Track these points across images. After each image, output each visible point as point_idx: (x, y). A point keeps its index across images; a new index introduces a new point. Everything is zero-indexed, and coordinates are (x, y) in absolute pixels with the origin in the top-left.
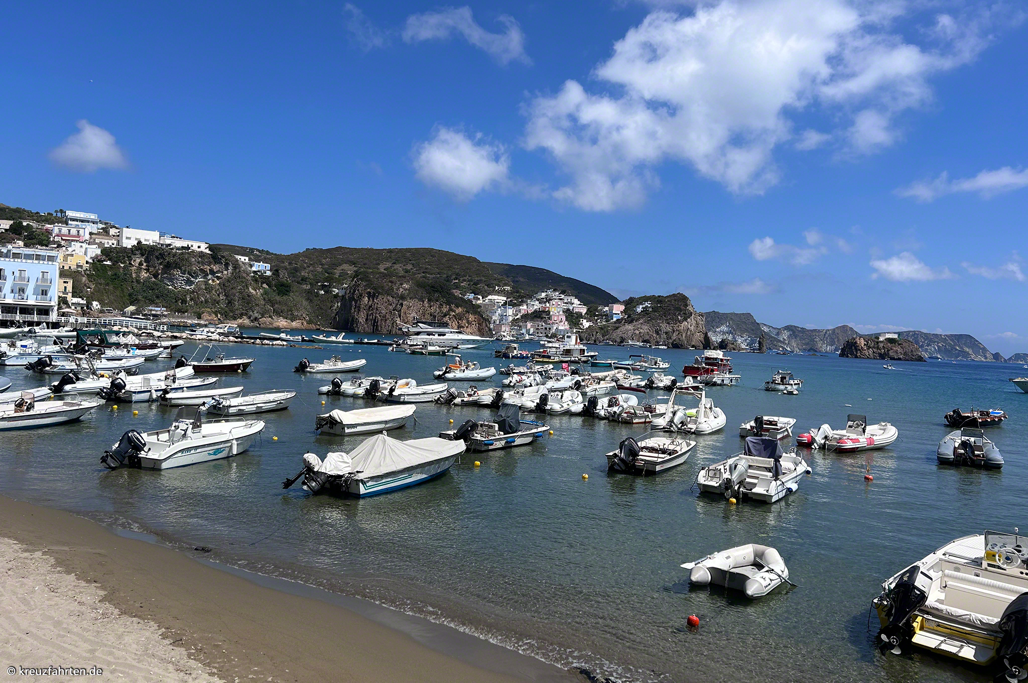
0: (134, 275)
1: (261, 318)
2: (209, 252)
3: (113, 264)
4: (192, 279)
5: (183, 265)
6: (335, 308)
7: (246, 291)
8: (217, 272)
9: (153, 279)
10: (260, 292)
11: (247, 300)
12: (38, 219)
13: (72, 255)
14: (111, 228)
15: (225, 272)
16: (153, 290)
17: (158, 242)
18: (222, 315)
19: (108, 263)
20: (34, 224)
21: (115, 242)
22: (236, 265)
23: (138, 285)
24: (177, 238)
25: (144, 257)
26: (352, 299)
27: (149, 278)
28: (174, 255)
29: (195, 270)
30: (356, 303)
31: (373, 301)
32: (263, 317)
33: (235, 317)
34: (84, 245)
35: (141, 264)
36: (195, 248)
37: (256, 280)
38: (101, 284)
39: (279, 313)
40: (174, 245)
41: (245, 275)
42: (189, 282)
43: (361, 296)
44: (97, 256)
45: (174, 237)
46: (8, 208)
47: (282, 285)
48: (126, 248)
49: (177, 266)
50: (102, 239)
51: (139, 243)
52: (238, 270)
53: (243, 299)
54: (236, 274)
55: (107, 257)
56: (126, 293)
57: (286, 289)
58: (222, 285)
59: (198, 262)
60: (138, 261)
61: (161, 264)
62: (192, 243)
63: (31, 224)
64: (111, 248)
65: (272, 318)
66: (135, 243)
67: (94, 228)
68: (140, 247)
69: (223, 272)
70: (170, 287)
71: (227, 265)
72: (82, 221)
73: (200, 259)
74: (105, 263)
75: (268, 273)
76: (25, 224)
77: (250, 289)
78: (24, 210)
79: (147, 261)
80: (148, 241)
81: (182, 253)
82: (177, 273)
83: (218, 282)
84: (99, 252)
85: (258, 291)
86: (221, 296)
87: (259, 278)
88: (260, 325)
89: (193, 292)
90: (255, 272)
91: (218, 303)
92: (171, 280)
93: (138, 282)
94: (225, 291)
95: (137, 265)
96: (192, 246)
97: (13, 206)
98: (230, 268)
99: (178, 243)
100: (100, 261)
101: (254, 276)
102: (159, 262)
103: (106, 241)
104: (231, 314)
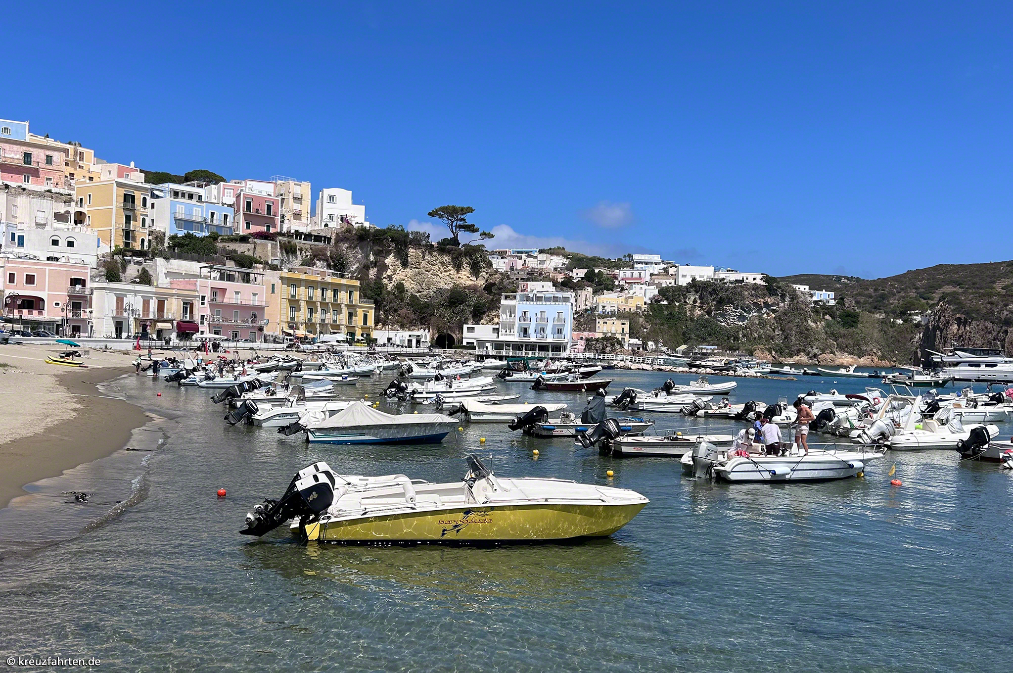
0: (688, 314)
1: (821, 354)
2: (764, 284)
3: (669, 304)
4: (745, 314)
5: (736, 300)
6: (916, 340)
7: (805, 323)
8: (772, 305)
9: (707, 316)
10: (821, 325)
11: (806, 335)
12: (609, 265)
13: (632, 297)
14: (671, 267)
15: (782, 305)
16: (706, 327)
17: (712, 277)
18: (776, 352)
19: (665, 302)
20: (605, 271)
21: (673, 282)
22: (794, 296)
23: (692, 323)
24: (732, 271)
25: (698, 294)
26: (936, 328)
27: (703, 315)
28: (727, 290)
29: (747, 305)
30: (941, 333)
31: (965, 329)
32: (823, 352)
33: (792, 354)
34: (644, 287)
35: (695, 301)
36: (751, 280)
37: (816, 311)
38: (656, 324)
39: (843, 349)
40: (728, 279)
41: (803, 306)
42: (742, 318)
43: (948, 323)
44: (654, 296)
45: (730, 271)
46: (586, 258)
47: (848, 315)
48: (682, 286)
49: (730, 301)
50: (662, 279)
51: (694, 280)
52: (795, 301)
53: (801, 333)
54: (793, 305)
55: (663, 296)
56: (680, 331)
57: (853, 319)
58: (778, 319)
59: (752, 296)
60: (692, 298)
61: (714, 300)
62: (747, 276)
63: (602, 270)
64: (667, 287)
65: (835, 355)
66: (689, 280)
67: (656, 269)
68: (695, 285)
69: (778, 305)
70: (723, 324)
71: (783, 297)
72: (647, 263)
73: (753, 292)
74: (662, 303)
75: (832, 303)
76: (597, 271)
77: (809, 321)
78: (599, 258)
79: (701, 298)
80: (703, 277)
81: (735, 287)
82: (729, 308)
83: (774, 316)
84: (656, 292)
85: (818, 323)
86: (776, 330)
87: (821, 309)
88: (819, 362)
89: (746, 327)
90: (816, 302)
91: (772, 339)
92: (723, 316)
93: (692, 320)
94: (780, 325)
95: (692, 303)
96: (747, 279)
97: (590, 256)
98: (787, 299)
99: (733, 277)
100: (657, 301)
101: (814, 307)
102: (712, 298)
103: (665, 281)
104: (787, 351)
